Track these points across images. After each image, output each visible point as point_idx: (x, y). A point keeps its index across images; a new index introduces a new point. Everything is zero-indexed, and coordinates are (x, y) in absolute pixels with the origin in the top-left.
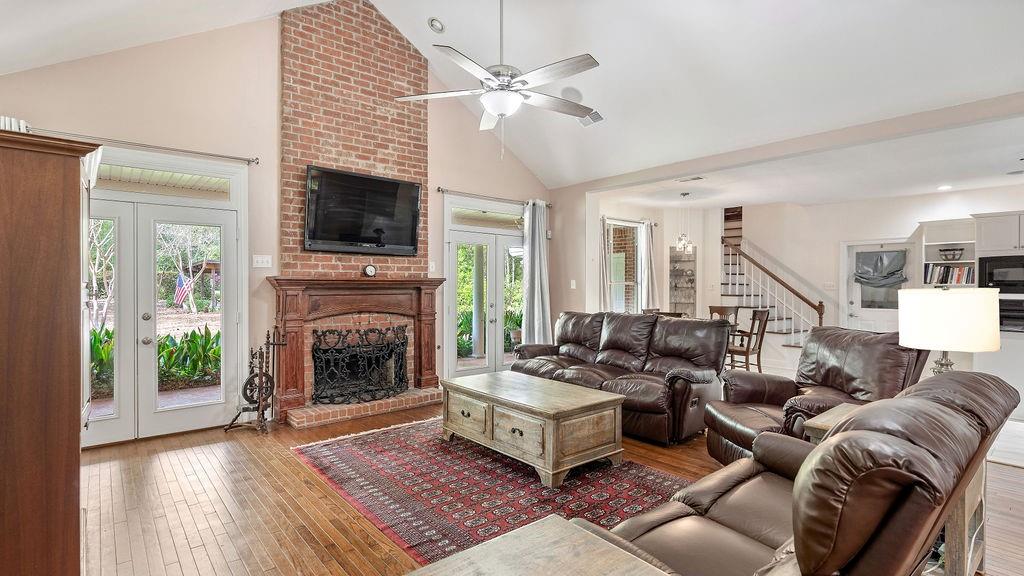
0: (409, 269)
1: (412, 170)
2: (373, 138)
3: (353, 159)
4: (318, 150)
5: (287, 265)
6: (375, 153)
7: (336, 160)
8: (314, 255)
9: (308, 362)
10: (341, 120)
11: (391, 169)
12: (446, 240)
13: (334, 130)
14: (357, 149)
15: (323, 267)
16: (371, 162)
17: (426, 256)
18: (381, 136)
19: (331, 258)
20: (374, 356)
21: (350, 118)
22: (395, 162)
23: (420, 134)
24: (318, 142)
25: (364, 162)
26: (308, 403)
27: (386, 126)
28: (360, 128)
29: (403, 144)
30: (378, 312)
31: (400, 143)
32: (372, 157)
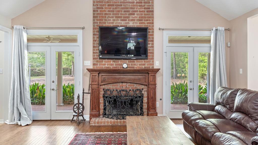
0: (144, 65)
1: (146, 22)
2: (128, 11)
3: (119, 21)
4: (106, 20)
5: (94, 64)
6: (128, 17)
7: (112, 23)
8: (104, 60)
9: (102, 101)
10: (115, 7)
11: (136, 23)
12: (164, 51)
13: (112, 11)
14: (121, 17)
15: (108, 65)
16: (127, 21)
17: (153, 59)
18: (131, 10)
19: (111, 61)
20: (123, 101)
21: (118, 5)
22: (137, 20)
23: (150, 6)
24: (105, 17)
25: (124, 22)
26: (101, 116)
27: (134, 5)
28: (122, 8)
29: (142, 11)
30: (130, 83)
31: (140, 11)
32: (128, 19)
